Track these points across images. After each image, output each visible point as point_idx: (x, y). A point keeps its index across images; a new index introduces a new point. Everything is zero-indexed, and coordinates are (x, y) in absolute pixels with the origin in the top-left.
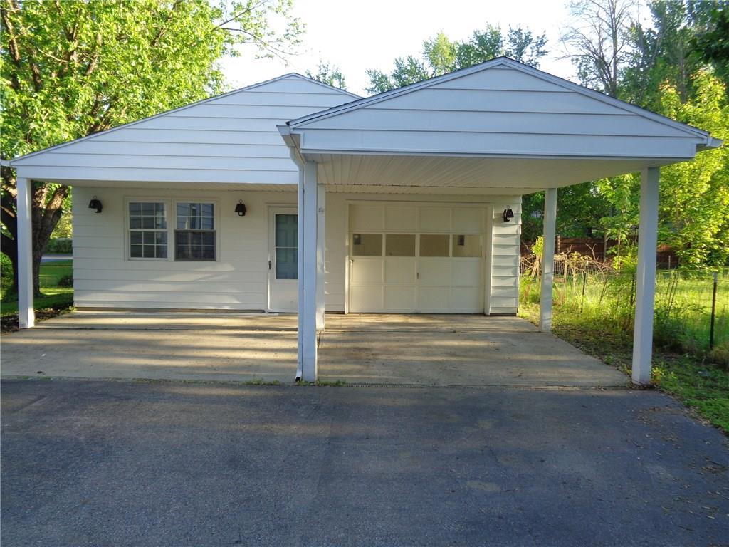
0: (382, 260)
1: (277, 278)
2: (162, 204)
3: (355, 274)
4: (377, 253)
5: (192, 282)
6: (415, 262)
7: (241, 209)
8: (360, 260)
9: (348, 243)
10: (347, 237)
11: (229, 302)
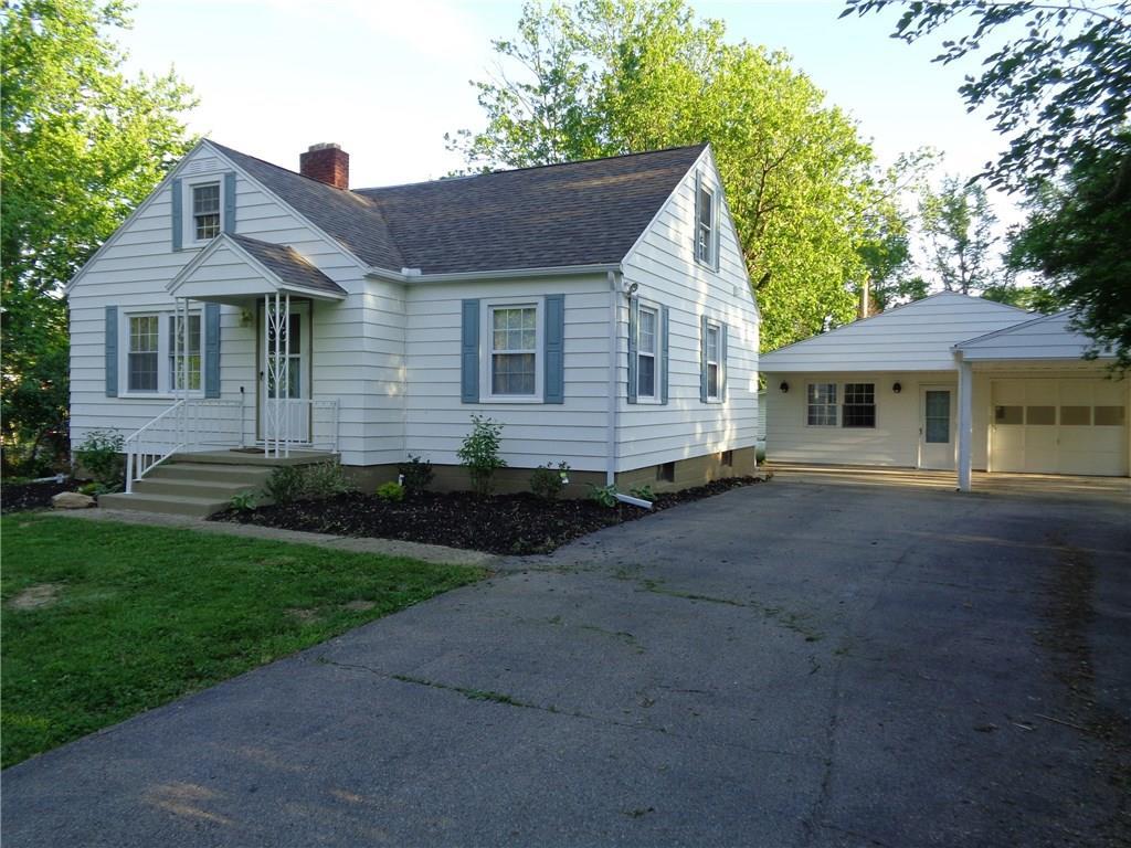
0: (1023, 428)
1: (928, 441)
2: (835, 385)
3: (996, 439)
4: (1018, 421)
5: (856, 444)
6: (1056, 430)
7: (897, 387)
8: (1002, 428)
9: (991, 413)
10: (990, 408)
11: (885, 460)
